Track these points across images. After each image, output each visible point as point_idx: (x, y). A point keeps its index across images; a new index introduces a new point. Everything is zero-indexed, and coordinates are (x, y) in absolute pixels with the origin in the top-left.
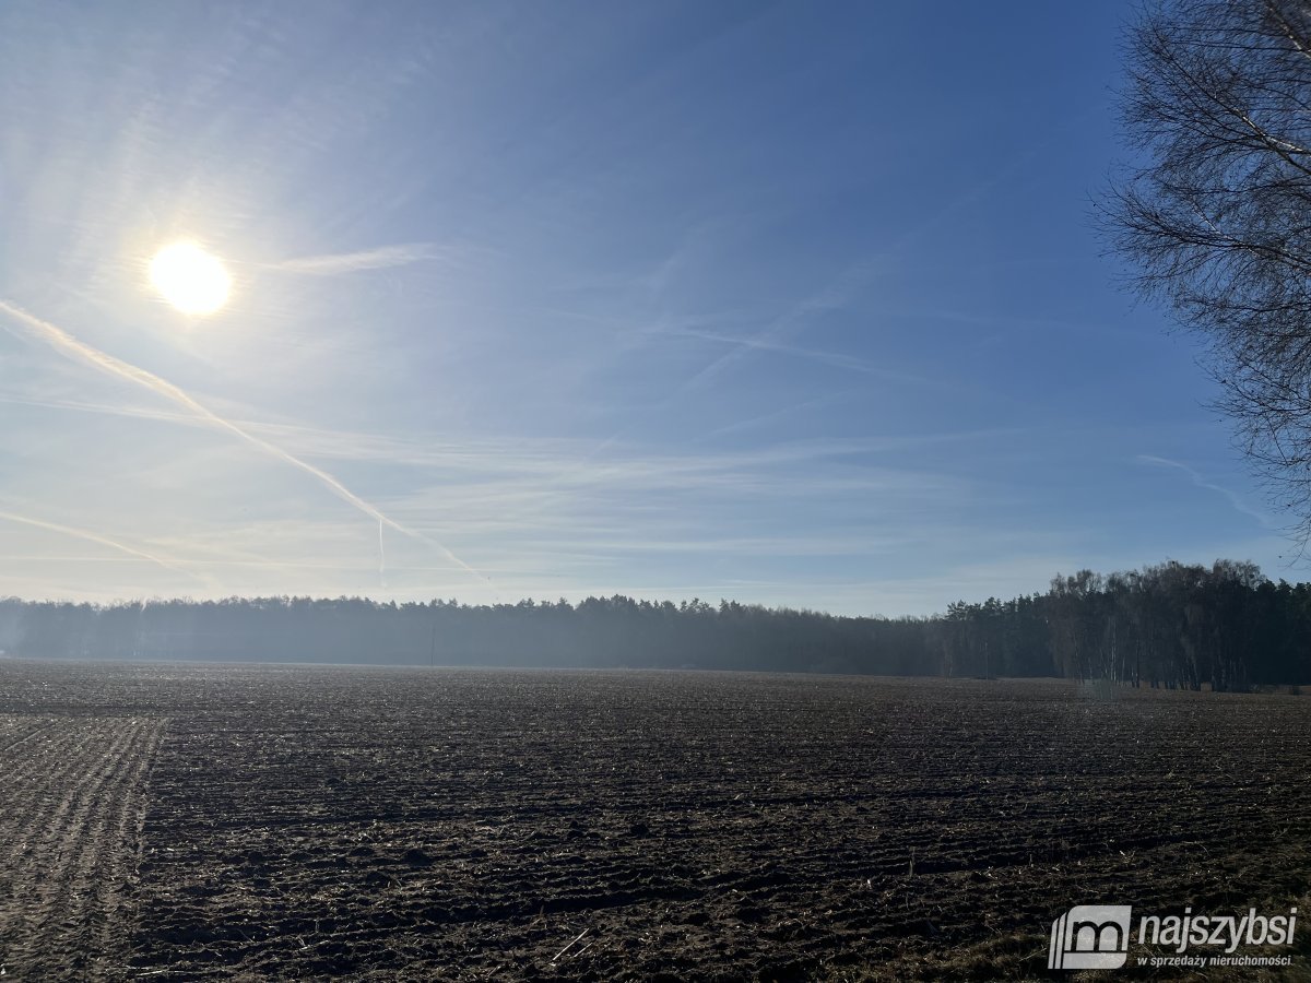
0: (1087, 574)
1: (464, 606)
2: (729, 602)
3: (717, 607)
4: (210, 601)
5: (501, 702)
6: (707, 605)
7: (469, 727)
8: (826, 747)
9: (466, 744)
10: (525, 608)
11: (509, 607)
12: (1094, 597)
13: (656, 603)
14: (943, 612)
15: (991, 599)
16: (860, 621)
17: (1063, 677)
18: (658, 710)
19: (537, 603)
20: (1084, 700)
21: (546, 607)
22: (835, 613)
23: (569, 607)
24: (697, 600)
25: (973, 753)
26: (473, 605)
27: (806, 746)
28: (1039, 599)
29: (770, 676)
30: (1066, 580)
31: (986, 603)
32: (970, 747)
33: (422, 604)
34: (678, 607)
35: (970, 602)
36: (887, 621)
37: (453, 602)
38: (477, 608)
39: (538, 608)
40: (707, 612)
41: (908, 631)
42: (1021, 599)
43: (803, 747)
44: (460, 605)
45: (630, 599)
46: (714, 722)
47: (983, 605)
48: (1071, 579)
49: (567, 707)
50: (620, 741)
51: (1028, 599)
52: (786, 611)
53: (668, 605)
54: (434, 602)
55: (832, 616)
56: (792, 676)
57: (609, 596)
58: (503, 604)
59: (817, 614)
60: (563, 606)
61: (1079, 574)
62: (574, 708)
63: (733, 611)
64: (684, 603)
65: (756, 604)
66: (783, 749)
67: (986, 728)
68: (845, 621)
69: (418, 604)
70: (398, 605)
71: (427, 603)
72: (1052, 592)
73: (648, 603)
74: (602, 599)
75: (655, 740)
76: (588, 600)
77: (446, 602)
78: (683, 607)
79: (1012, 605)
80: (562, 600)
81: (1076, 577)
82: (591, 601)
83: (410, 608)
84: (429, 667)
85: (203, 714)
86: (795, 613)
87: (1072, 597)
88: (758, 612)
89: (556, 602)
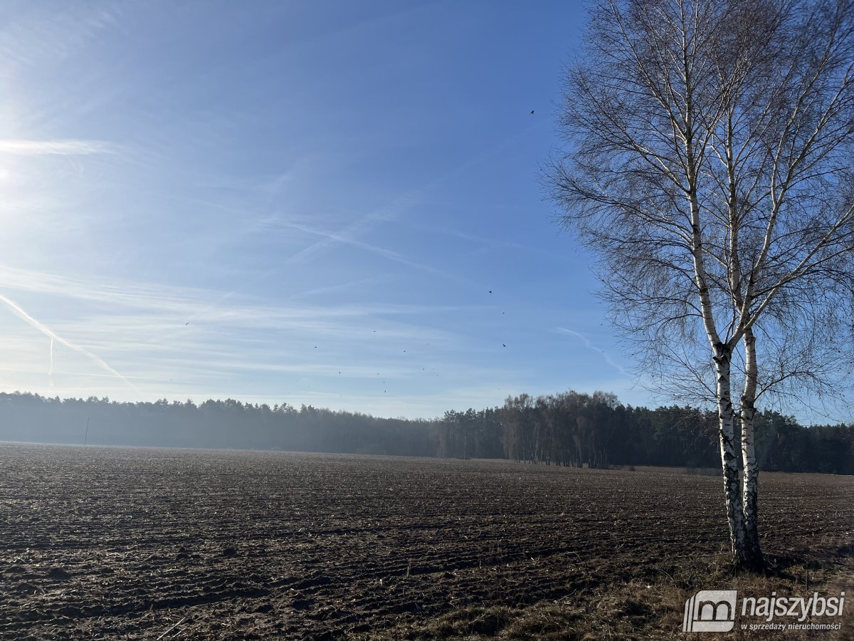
0: (525, 396)
1: (114, 403)
2: (307, 406)
3: (298, 409)
5: (136, 469)
6: (292, 408)
7: (109, 486)
8: (362, 499)
9: (105, 497)
10: (161, 406)
11: (149, 404)
12: (528, 410)
13: (257, 406)
14: (441, 417)
15: (470, 410)
16: (391, 421)
17: (508, 458)
18: (251, 476)
19: (171, 402)
20: (519, 472)
21: (176, 406)
22: (376, 415)
23: (194, 406)
24: (285, 404)
25: (452, 502)
26: (121, 401)
27: (349, 498)
28: (498, 411)
29: (330, 455)
30: (514, 399)
31: (467, 412)
32: (451, 499)
33: (81, 399)
34: (272, 408)
35: (458, 411)
36: (407, 421)
37: (106, 399)
38: (124, 404)
39: (170, 406)
40: (291, 412)
41: (419, 428)
42: (487, 410)
43: (347, 499)
44: (111, 401)
45: (239, 402)
46: (289, 483)
47: (465, 413)
48: (516, 399)
49: (186, 473)
50: (222, 496)
51: (492, 410)
52: (344, 413)
53: (265, 407)
54: (90, 399)
55: (374, 417)
56: (345, 456)
57: (223, 399)
58: (144, 402)
59: (364, 416)
60: (190, 405)
61: (521, 396)
62: (191, 474)
63: (309, 412)
64: (276, 406)
65: (325, 408)
66: (333, 501)
67: (461, 488)
68: (381, 421)
69: (78, 399)
70: (62, 400)
71: (85, 399)
72: (505, 406)
73: (251, 406)
74: (219, 401)
75: (247, 494)
76: (208, 402)
77: (100, 399)
78: (276, 409)
79: (482, 413)
80: (189, 401)
81: (519, 397)
82: (210, 402)
83: (71, 402)
84: (82, 446)
86: (350, 415)
87: (516, 410)
88: (326, 413)
89: (184, 402)
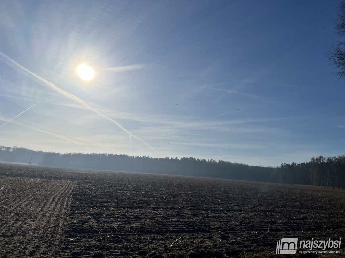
0: (321, 157)
1: (151, 158)
2: (221, 160)
3: (217, 161)
4: (88, 154)
5: (160, 182)
6: (215, 161)
7: (151, 188)
8: (246, 198)
9: (151, 191)
10: (167, 159)
11: (163, 159)
12: (323, 163)
13: (201, 160)
14: (280, 166)
15: (294, 163)
16: (256, 167)
17: (313, 185)
18: (201, 187)
19: (170, 158)
20: (319, 191)
21: (172, 159)
22: (250, 165)
23: (178, 159)
24: (212, 159)
25: (287, 202)
26: (153, 157)
27: (240, 198)
28: (307, 163)
29: (231, 180)
30: (315, 158)
31: (292, 164)
32: (286, 201)
33: (141, 157)
34: (207, 161)
35: (287, 163)
36: (264, 167)
37: (149, 157)
38: (155, 159)
39: (170, 159)
40: (215, 163)
41: (269, 170)
42: (302, 163)
43: (239, 198)
44: (150, 158)
45: (194, 158)
46: (216, 190)
47: (291, 164)
48: (317, 158)
49: (177, 184)
50: (190, 193)
51: (304, 163)
52: (236, 163)
53: (204, 160)
54: (144, 156)
55: (249, 165)
56: (237, 181)
57: (189, 157)
58: (161, 158)
59: (245, 165)
61: (319, 157)
62: (179, 185)
63: (222, 163)
64: (209, 160)
65: (228, 161)
66: (234, 198)
67: (290, 196)
68: (252, 167)
70: (135, 157)
71: (142, 157)
72: (311, 161)
73: (199, 160)
74: (187, 158)
75: (200, 194)
76: (183, 158)
77: (147, 157)
79: (299, 165)
80: (176, 158)
81: (318, 158)
82: (184, 158)
83: (137, 158)
84: (142, 173)
85: (85, 181)
86: (239, 164)
87: (317, 163)
88: (229, 164)
89: (175, 158)
